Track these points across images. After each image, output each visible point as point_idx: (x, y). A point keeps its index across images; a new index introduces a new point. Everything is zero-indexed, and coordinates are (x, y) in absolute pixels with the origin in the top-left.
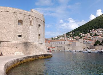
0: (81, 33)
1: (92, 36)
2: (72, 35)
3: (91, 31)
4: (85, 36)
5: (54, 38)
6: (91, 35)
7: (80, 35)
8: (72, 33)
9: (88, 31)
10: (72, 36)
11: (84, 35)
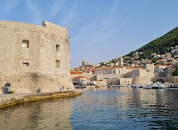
0: (155, 53)
1: (175, 58)
2: (138, 57)
3: (174, 49)
4: (161, 59)
5: (105, 63)
6: (173, 56)
7: (153, 56)
8: (137, 53)
9: (168, 49)
10: (138, 59)
11: (159, 56)
